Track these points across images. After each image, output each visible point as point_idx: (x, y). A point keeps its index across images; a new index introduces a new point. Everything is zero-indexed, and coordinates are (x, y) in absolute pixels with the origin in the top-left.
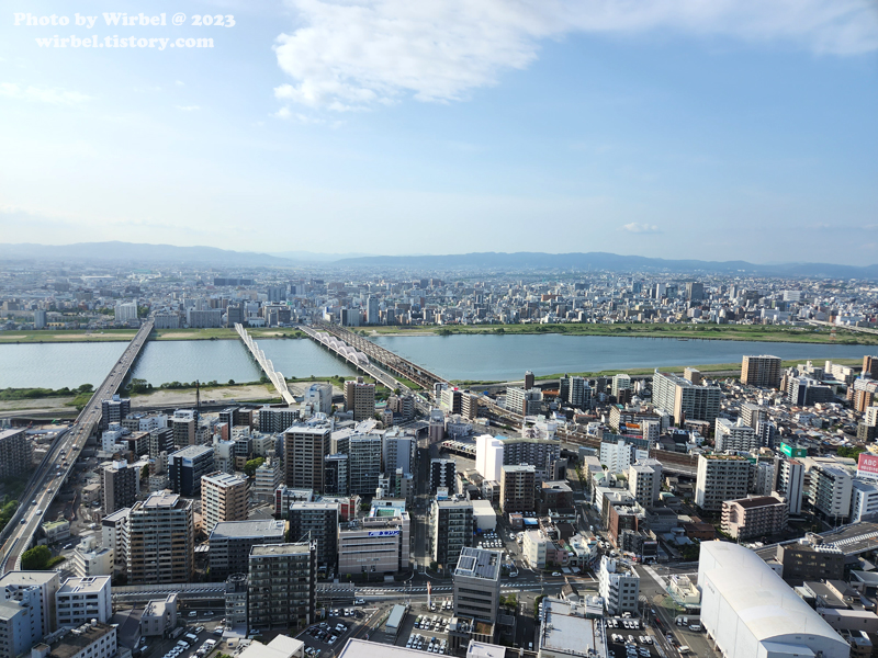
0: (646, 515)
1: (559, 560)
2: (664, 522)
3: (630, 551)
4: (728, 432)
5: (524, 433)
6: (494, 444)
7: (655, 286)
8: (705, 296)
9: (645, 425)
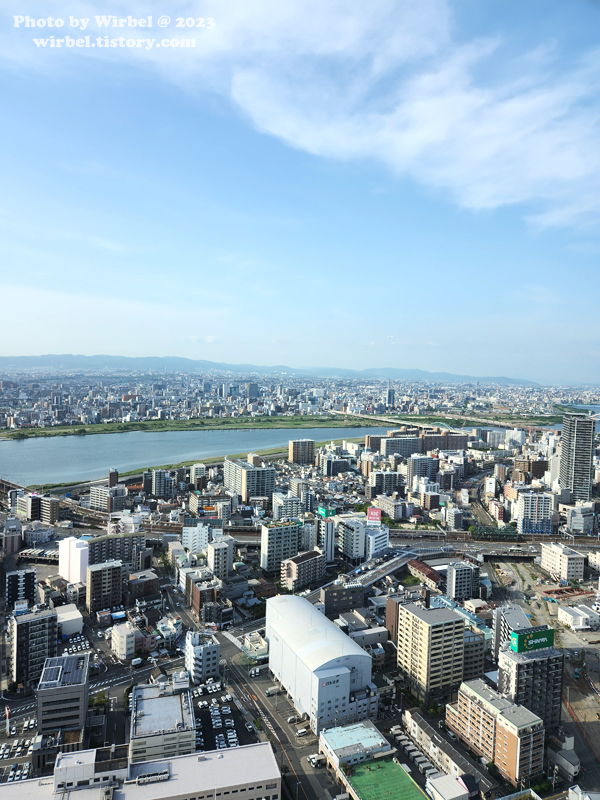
0: (223, 585)
1: (148, 645)
2: (237, 588)
3: (211, 622)
4: (282, 503)
5: (109, 530)
6: (78, 546)
7: (221, 386)
8: (259, 394)
9: (219, 506)
